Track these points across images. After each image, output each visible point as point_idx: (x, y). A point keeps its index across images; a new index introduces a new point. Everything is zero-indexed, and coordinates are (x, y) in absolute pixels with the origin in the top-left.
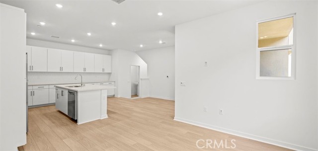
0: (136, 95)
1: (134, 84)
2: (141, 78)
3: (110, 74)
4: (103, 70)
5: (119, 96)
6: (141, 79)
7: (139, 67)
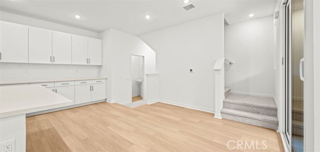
0: (139, 97)
1: (137, 82)
2: (146, 72)
3: (100, 67)
4: (88, 61)
5: (112, 102)
6: (147, 75)
7: (143, 57)
